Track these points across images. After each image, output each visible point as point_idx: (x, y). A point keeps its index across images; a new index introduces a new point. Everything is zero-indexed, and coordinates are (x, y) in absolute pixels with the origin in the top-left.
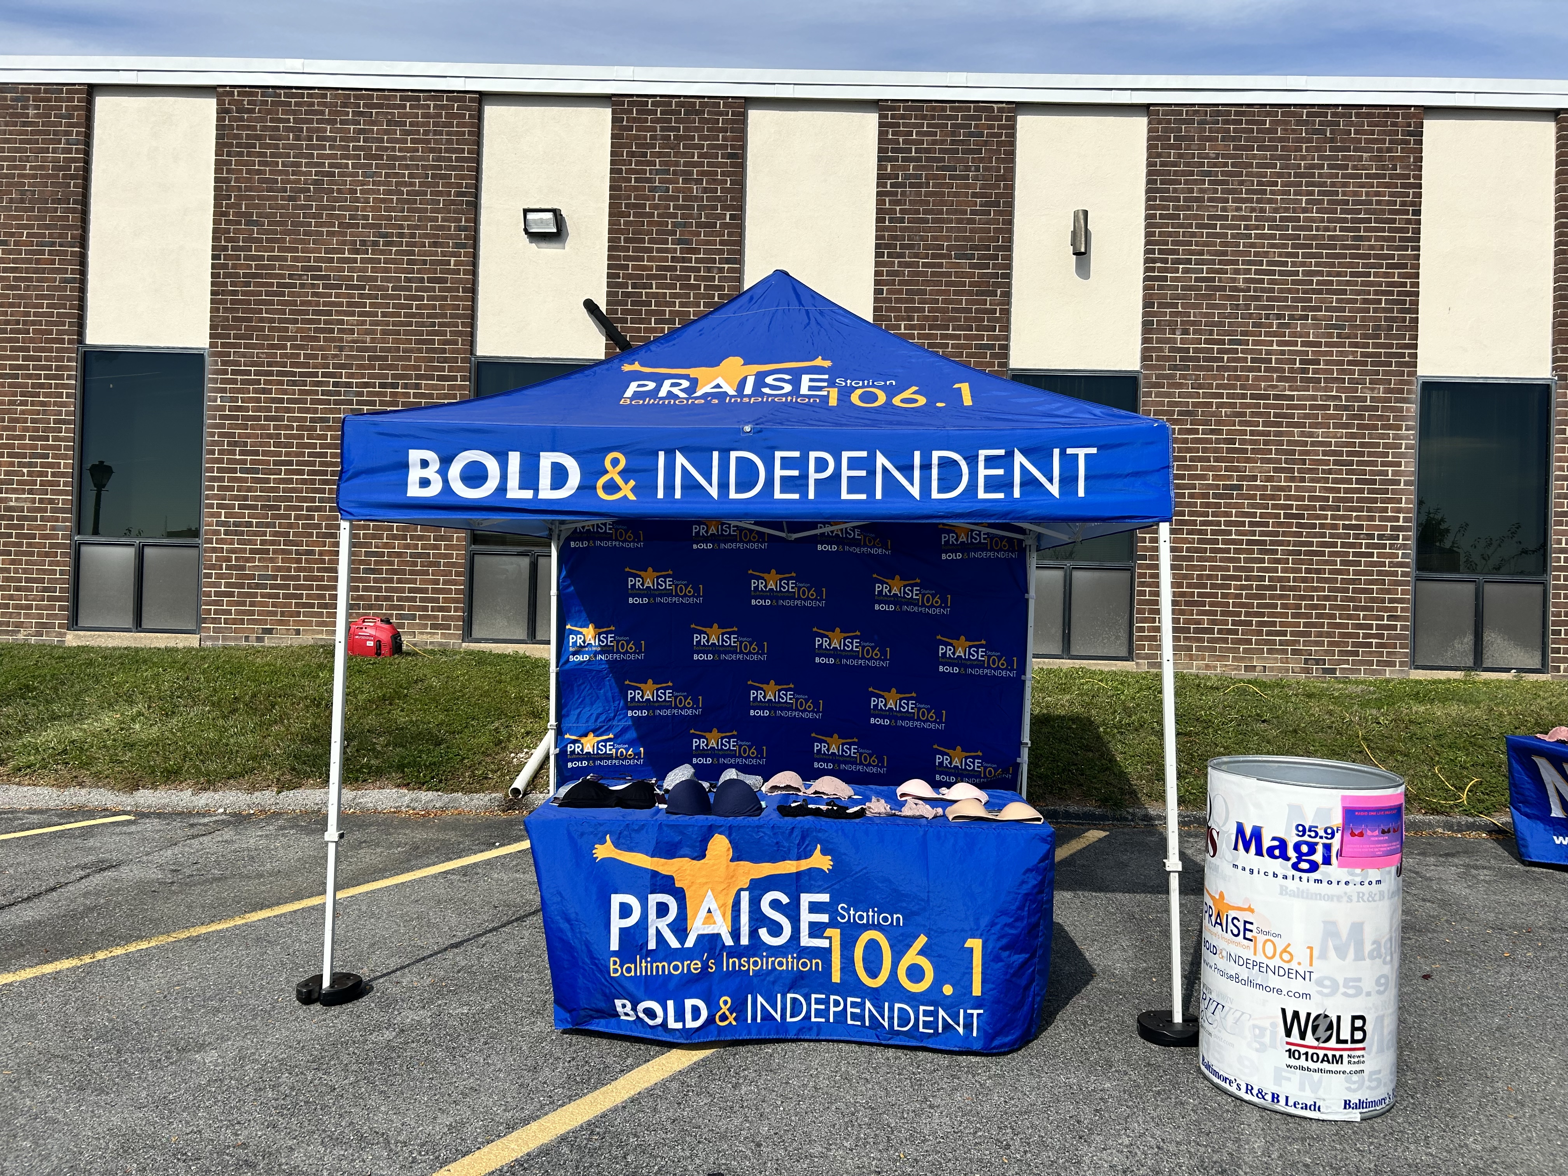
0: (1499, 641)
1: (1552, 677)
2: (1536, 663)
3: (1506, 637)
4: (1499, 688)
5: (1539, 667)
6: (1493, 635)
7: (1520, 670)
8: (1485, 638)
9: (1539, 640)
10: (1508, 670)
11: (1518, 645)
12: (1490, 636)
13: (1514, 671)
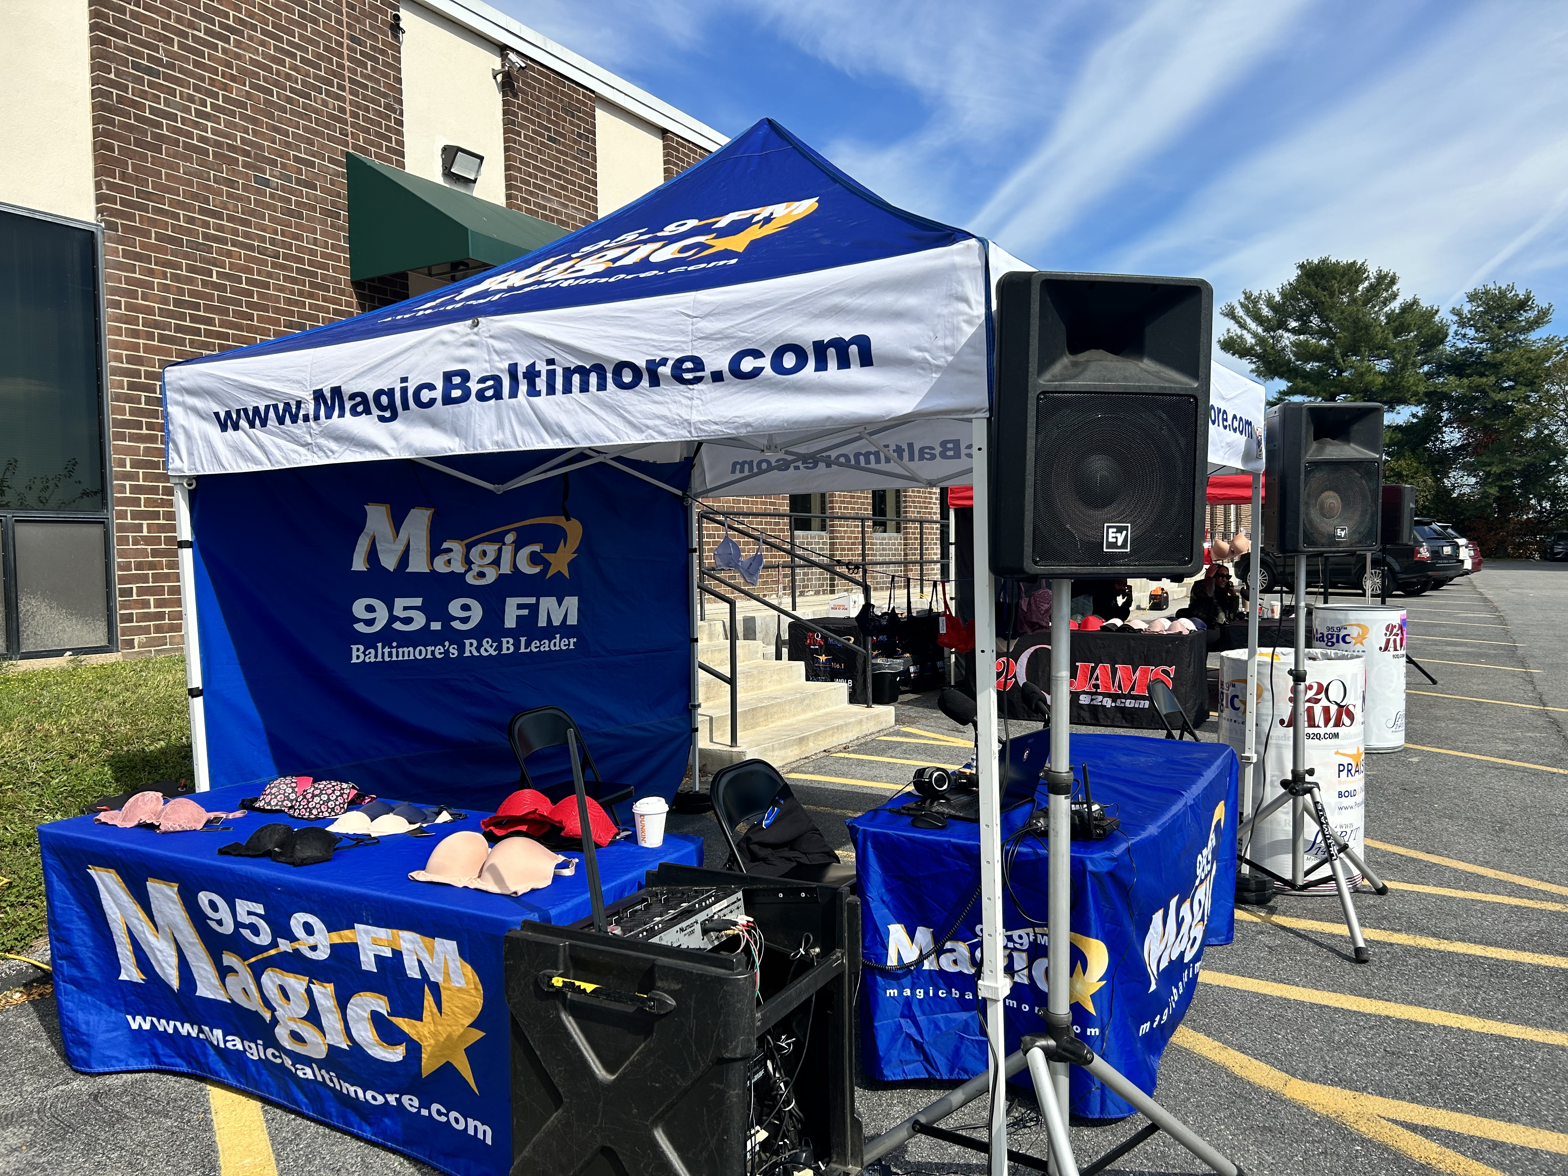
0: (43, 611)
1: (124, 656)
2: (99, 638)
3: (54, 604)
4: (44, 686)
5: (104, 643)
6: (33, 602)
7: (77, 651)
8: (22, 608)
9: (101, 605)
10: (59, 653)
11: (72, 614)
12: (27, 605)
13: (68, 653)
